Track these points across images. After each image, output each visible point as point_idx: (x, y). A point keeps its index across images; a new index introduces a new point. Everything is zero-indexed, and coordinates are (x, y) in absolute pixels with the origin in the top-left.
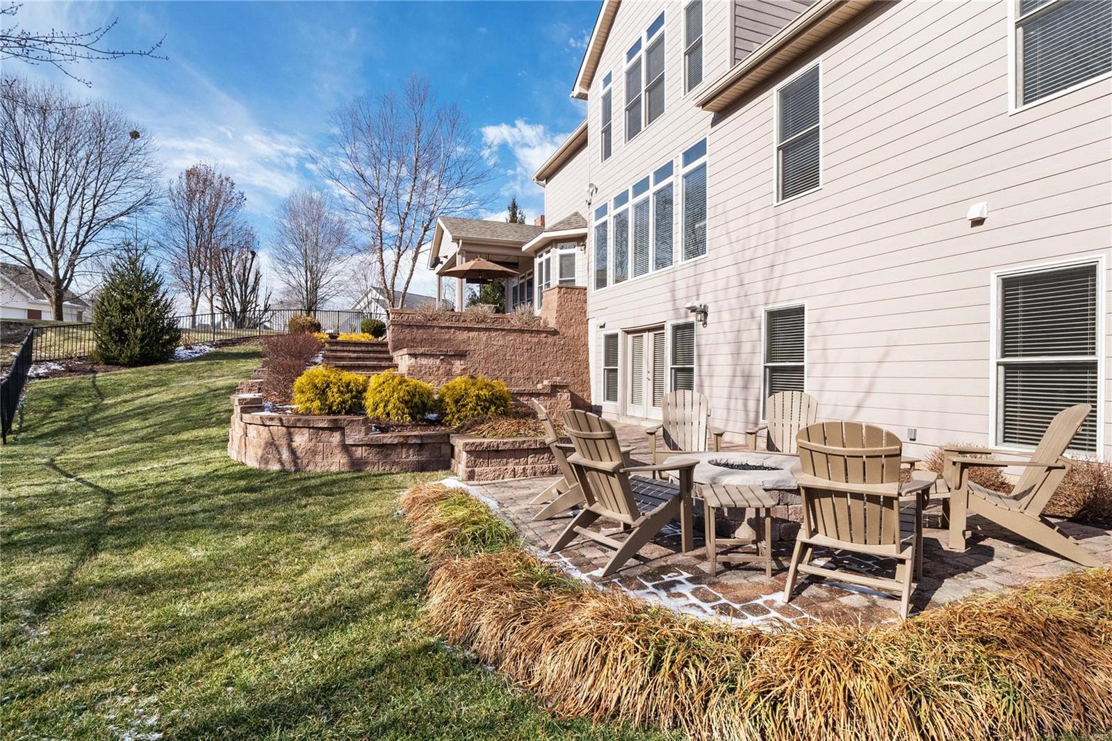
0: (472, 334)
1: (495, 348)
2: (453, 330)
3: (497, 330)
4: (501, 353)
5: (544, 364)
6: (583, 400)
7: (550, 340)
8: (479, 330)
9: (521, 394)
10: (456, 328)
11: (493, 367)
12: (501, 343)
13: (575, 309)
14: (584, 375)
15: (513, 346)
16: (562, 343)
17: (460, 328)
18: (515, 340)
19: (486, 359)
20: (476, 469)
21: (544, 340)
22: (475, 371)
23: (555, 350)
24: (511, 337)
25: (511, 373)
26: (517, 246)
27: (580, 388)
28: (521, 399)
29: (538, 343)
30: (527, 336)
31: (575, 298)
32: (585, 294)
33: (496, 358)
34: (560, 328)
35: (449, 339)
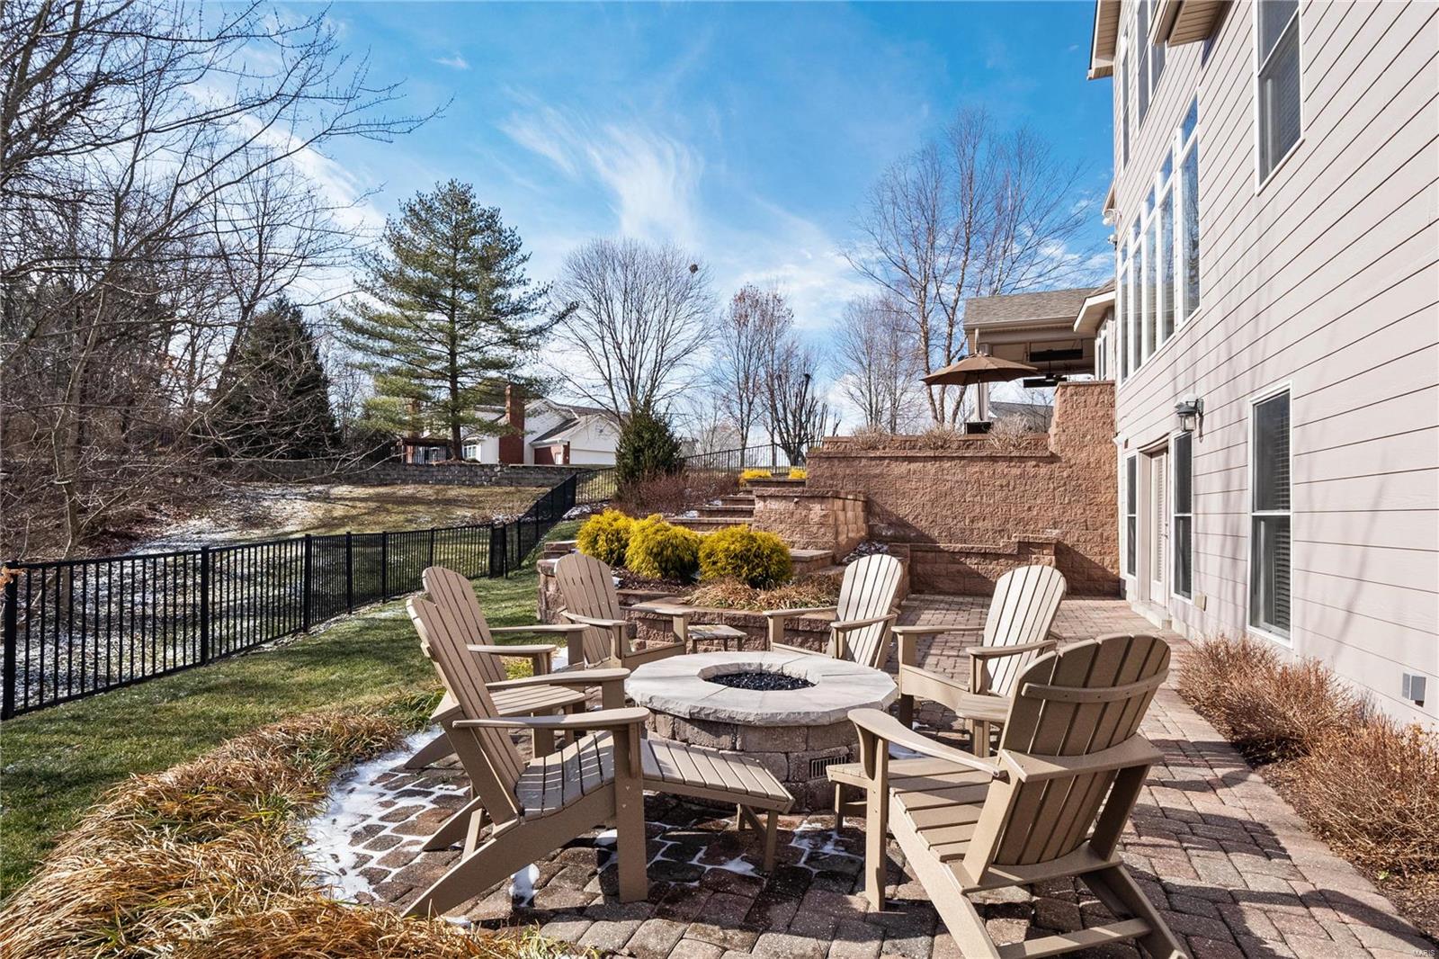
0: (913, 466)
1: (949, 485)
2: (887, 461)
3: (953, 458)
4: (957, 493)
5: (1029, 509)
6: (1104, 570)
7: (1044, 470)
8: (926, 459)
9: (968, 554)
10: (891, 458)
11: (944, 513)
12: (959, 477)
13: (1093, 418)
14: (1107, 527)
15: (978, 481)
16: (1065, 474)
17: (897, 459)
18: (982, 473)
19: (933, 501)
20: (648, 642)
21: (1032, 471)
22: (916, 517)
23: (1051, 486)
24: (975, 468)
25: (972, 521)
26: (1067, 325)
27: (1096, 549)
28: (968, 561)
29: (1022, 476)
30: (1001, 467)
31: (1092, 400)
32: (1113, 393)
33: (949, 500)
34: (1062, 451)
35: (881, 475)
